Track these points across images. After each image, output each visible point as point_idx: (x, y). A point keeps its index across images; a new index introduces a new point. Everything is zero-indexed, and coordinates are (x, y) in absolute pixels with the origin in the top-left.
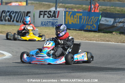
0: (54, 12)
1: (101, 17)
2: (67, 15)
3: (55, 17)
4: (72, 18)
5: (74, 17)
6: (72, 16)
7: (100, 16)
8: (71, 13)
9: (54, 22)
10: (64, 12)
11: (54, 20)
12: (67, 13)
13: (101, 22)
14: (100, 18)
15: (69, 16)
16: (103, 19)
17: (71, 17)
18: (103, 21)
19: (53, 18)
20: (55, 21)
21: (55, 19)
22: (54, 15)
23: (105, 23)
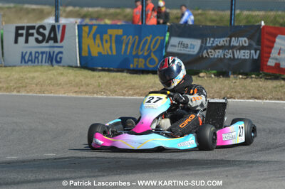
0: (53, 28)
1: (170, 37)
2: (84, 35)
3: (56, 41)
4: (98, 41)
5: (102, 39)
6: (98, 36)
7: (168, 34)
8: (94, 28)
9: (54, 52)
10: (76, 27)
11: (54, 47)
12: (86, 29)
13: (170, 49)
14: (167, 38)
15: (91, 35)
17: (94, 38)
18: (174, 46)
19: (51, 43)
20: (57, 50)
21: (56, 45)
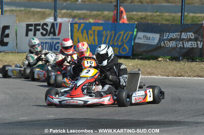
1: (137, 32)
2: (75, 30)
4: (85, 35)
5: (87, 34)
6: (85, 31)
7: (136, 30)
8: (82, 25)
9: (53, 43)
10: (69, 25)
11: (53, 39)
12: (76, 26)
13: (137, 41)
14: (135, 33)
15: (80, 31)
17: (82, 33)
18: (140, 38)
19: (52, 36)
20: (55, 41)
21: (55, 37)
22: (52, 31)
23: (144, 43)
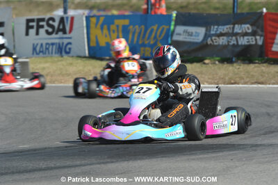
1: (175, 25)
2: (92, 25)
3: (65, 32)
4: (105, 31)
5: (109, 29)
6: (105, 27)
7: (173, 23)
8: (102, 19)
9: (63, 43)
10: (84, 19)
12: (94, 20)
13: (176, 37)
14: (172, 27)
15: (99, 26)
16: (180, 29)
17: (102, 28)
18: (180, 34)
19: (60, 34)
20: (66, 41)
21: (65, 36)
22: (61, 27)
23: (184, 40)
